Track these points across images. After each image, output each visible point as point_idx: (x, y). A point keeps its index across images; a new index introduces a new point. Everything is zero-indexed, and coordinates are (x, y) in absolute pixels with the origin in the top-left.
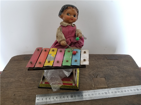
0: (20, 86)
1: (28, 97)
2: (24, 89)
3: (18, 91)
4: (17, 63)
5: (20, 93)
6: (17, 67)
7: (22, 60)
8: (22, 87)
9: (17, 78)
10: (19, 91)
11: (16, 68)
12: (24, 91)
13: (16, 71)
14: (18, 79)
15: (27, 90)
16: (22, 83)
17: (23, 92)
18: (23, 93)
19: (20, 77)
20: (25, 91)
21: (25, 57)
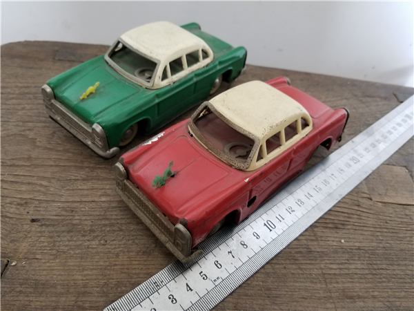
0: (29, 158)
1: (64, 213)
2: (48, 175)
3: (16, 182)
4: (22, 67)
5: (24, 188)
6: (20, 83)
7: (42, 60)
8: (36, 166)
9: (17, 125)
10: (19, 180)
11: (16, 87)
12: (44, 183)
13: (13, 98)
14: (20, 128)
15: (59, 180)
16: (39, 147)
17: (41, 185)
18: (39, 191)
19: (30, 124)
20: (50, 182)
21: (57, 51)
